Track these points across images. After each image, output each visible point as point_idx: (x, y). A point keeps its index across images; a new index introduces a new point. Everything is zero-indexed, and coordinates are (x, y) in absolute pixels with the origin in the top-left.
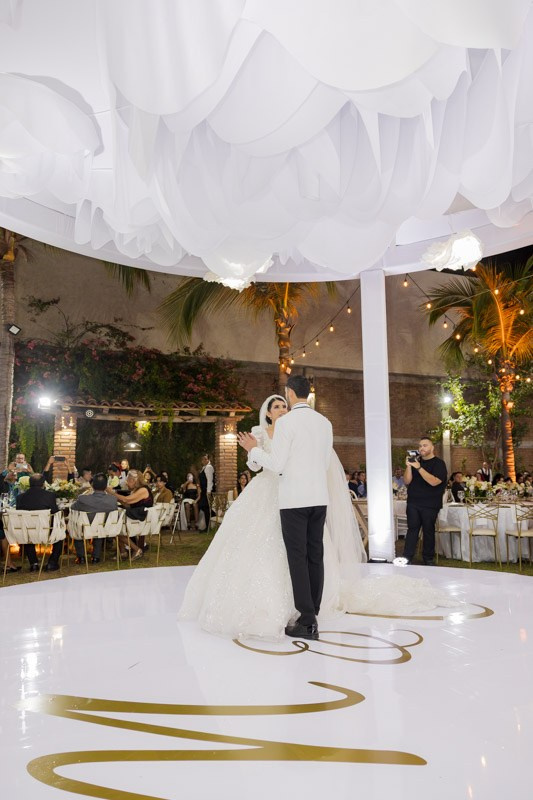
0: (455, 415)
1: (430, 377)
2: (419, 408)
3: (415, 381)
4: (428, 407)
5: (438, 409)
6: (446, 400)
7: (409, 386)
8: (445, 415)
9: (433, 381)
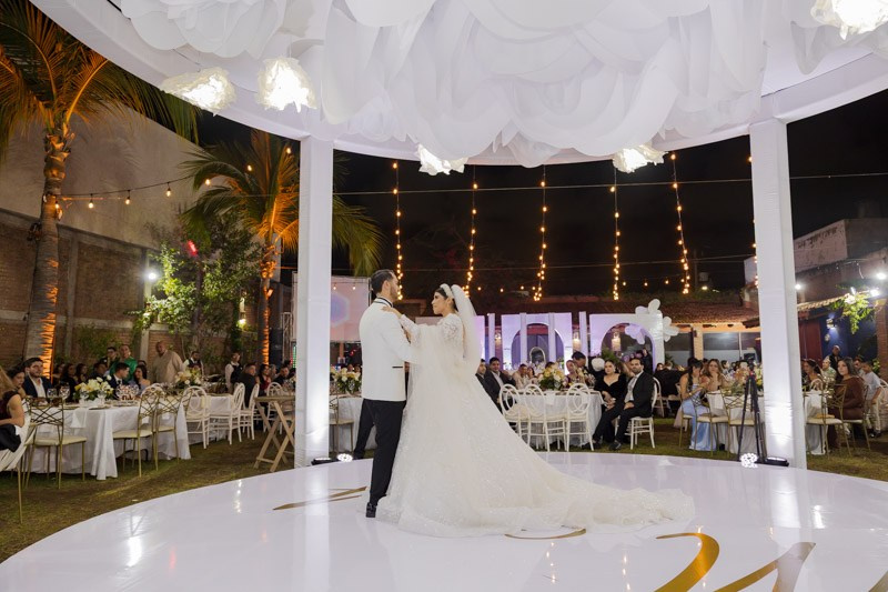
0: (161, 295)
1: (134, 246)
2: (118, 282)
3: (117, 248)
4: (129, 282)
5: (140, 287)
6: (151, 276)
7: (110, 252)
8: (148, 294)
9: (137, 251)
